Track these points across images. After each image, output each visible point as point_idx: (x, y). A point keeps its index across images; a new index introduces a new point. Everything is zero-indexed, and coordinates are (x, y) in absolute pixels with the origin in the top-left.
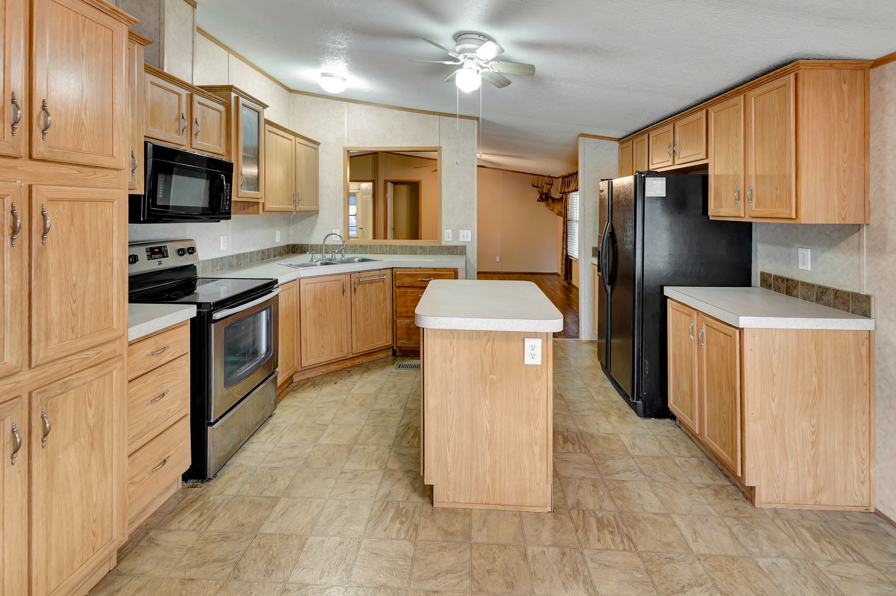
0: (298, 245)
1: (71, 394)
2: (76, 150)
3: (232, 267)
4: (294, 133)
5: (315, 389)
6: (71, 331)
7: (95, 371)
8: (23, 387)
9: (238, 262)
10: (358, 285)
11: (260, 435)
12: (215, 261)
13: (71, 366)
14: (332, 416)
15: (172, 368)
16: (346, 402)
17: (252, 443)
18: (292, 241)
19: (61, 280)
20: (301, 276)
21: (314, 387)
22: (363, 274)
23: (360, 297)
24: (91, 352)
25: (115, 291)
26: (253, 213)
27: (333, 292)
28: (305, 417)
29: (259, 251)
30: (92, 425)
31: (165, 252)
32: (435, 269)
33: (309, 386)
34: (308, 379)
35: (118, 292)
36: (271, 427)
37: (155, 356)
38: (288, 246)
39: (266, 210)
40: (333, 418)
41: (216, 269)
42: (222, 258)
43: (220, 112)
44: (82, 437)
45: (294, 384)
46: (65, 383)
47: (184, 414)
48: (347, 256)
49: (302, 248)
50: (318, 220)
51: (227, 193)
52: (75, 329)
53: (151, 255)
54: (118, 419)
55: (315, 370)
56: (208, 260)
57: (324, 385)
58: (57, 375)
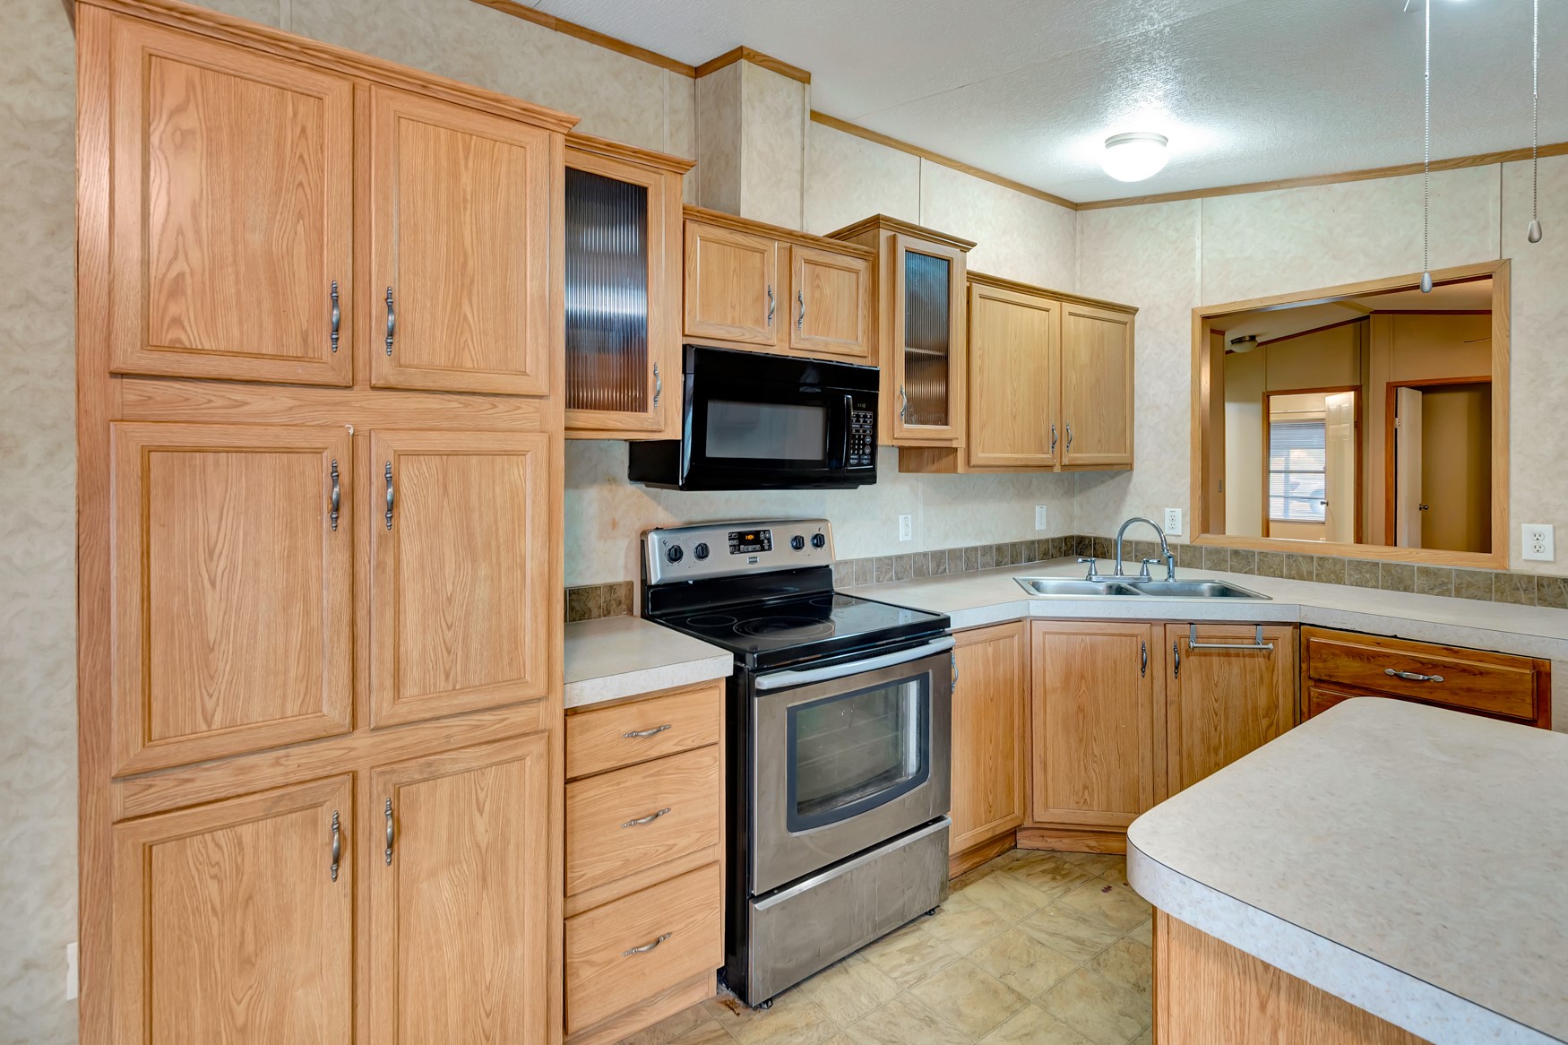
0: (1090, 538)
1: (444, 786)
2: (453, 366)
3: (924, 575)
4: (1054, 293)
5: (1054, 884)
6: (443, 677)
7: (486, 752)
8: (360, 758)
9: (938, 566)
10: (1188, 656)
11: (889, 951)
12: (887, 561)
13: (448, 736)
14: (1051, 981)
15: (677, 768)
16: (1104, 956)
17: (867, 961)
18: (1076, 530)
19: (424, 589)
20: (1033, 613)
21: (1054, 879)
22: (1202, 630)
23: (1192, 686)
24: (487, 717)
25: (528, 614)
26: (947, 471)
27: (1115, 663)
28: (993, 949)
29: (990, 547)
30: (483, 845)
31: (766, 541)
32: (1450, 649)
33: (1043, 872)
34: (1053, 851)
35: (535, 617)
36: (917, 941)
37: (639, 739)
38: (1066, 538)
39: (972, 463)
40: (1050, 990)
41: (888, 577)
42: (900, 557)
43: (857, 272)
44: (464, 863)
45: (1019, 853)
46: (430, 764)
47: (711, 859)
48: (1183, 574)
49: (1096, 546)
50: (1131, 486)
51: (864, 431)
52: (451, 675)
53: (739, 545)
54: (533, 845)
55: (1070, 837)
56: (871, 560)
57: (1078, 883)
58: (421, 747)
